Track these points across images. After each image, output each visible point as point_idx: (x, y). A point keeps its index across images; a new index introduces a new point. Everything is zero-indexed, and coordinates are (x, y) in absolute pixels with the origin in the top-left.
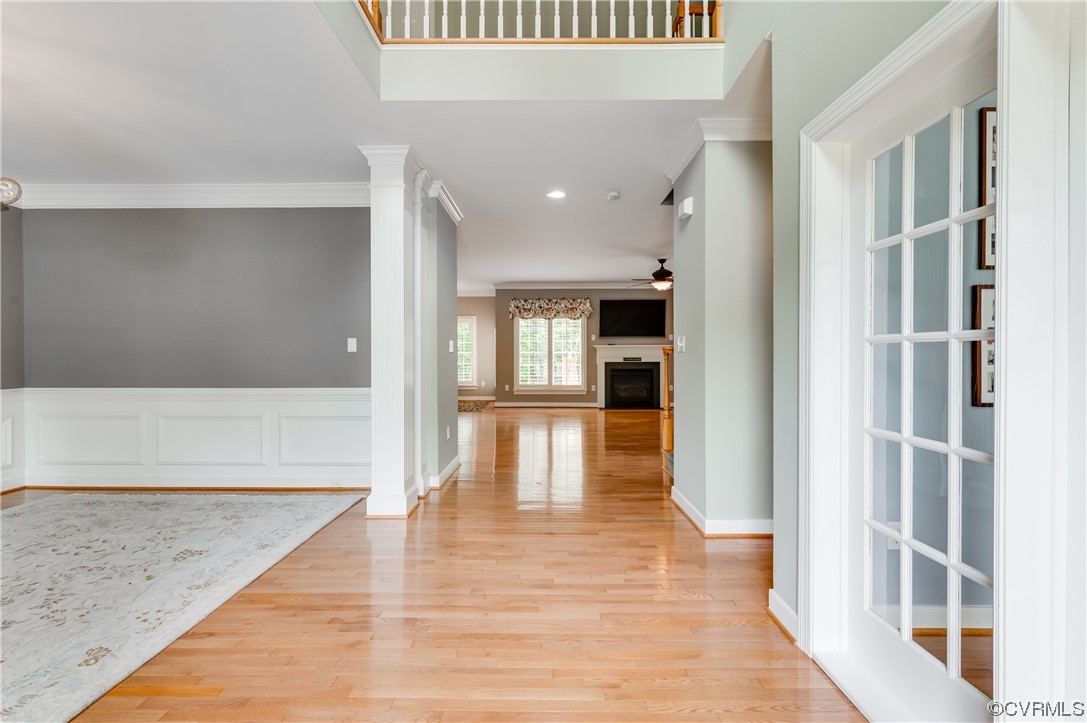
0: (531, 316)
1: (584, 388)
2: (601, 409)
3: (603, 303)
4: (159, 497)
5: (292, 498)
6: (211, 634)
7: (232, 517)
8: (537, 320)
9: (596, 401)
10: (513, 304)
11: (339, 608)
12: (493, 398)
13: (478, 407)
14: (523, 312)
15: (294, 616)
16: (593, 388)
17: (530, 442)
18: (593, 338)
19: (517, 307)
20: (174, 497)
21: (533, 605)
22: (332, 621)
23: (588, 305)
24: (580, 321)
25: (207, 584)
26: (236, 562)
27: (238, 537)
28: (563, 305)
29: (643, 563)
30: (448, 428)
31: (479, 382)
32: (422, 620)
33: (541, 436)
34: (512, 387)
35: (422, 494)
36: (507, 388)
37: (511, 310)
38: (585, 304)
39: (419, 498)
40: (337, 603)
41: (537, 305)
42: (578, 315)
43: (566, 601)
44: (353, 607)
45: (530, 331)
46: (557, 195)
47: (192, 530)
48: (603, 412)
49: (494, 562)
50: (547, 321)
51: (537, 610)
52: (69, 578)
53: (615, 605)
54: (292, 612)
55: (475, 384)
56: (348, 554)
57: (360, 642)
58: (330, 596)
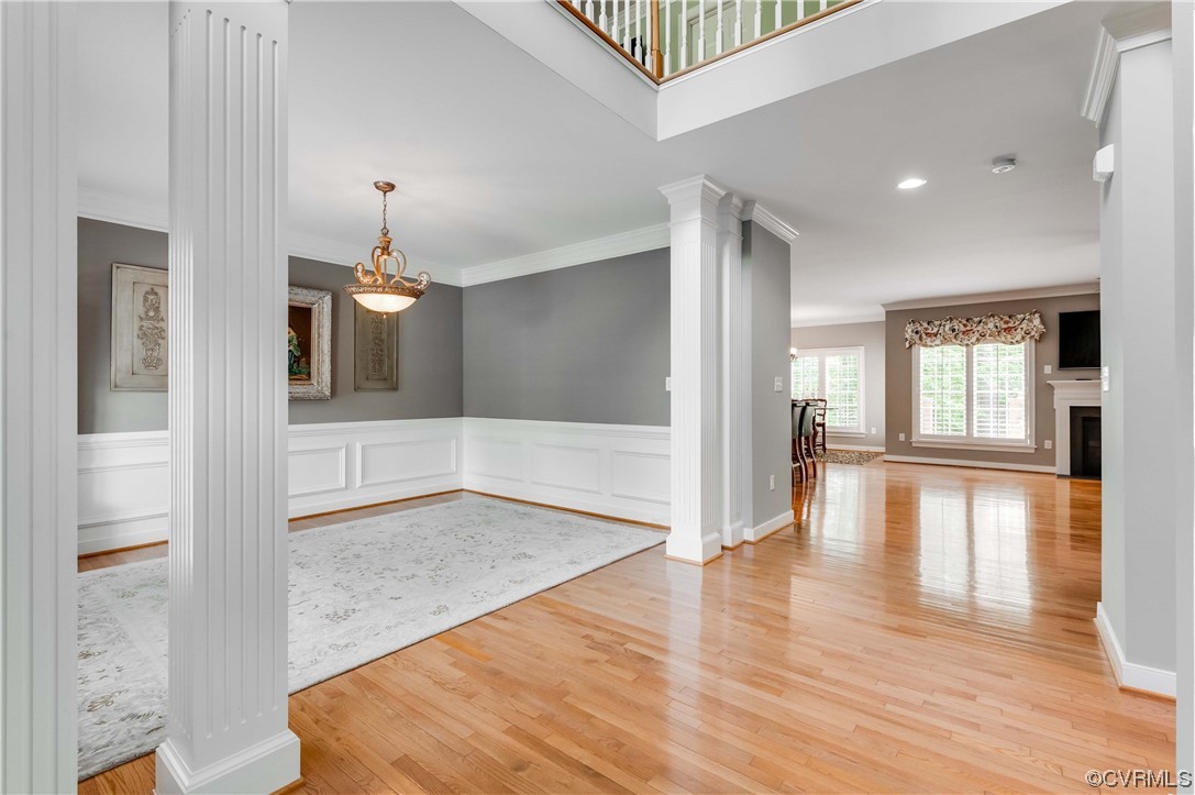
0: (938, 342)
1: (1030, 444)
2: (1060, 476)
3: (1064, 318)
4: (529, 509)
5: (616, 527)
6: (505, 619)
7: (566, 534)
8: (946, 348)
9: (1054, 465)
10: (909, 329)
11: (597, 628)
12: (883, 449)
13: (862, 459)
14: (923, 337)
15: (563, 623)
16: (1048, 444)
17: (938, 511)
18: (1048, 369)
19: (917, 332)
20: (537, 510)
21: (779, 687)
22: (586, 637)
23: (1037, 321)
24: (1022, 345)
25: (522, 581)
26: (548, 569)
27: (560, 551)
28: (991, 325)
29: (972, 691)
30: (772, 477)
31: (868, 427)
32: (657, 662)
33: (956, 505)
34: (909, 435)
35: (729, 544)
36: (902, 437)
37: (907, 336)
38: (1030, 321)
39: (723, 548)
40: (598, 624)
41: (947, 328)
42: (1019, 338)
43: (822, 697)
44: (607, 631)
45: (937, 363)
46: (911, 183)
47: (534, 538)
48: (1067, 483)
49: (765, 631)
50: (964, 349)
51: (779, 693)
52: (454, 556)
53: (885, 723)
54: (563, 620)
55: (863, 430)
56: (632, 585)
57: (596, 661)
58: (597, 616)
